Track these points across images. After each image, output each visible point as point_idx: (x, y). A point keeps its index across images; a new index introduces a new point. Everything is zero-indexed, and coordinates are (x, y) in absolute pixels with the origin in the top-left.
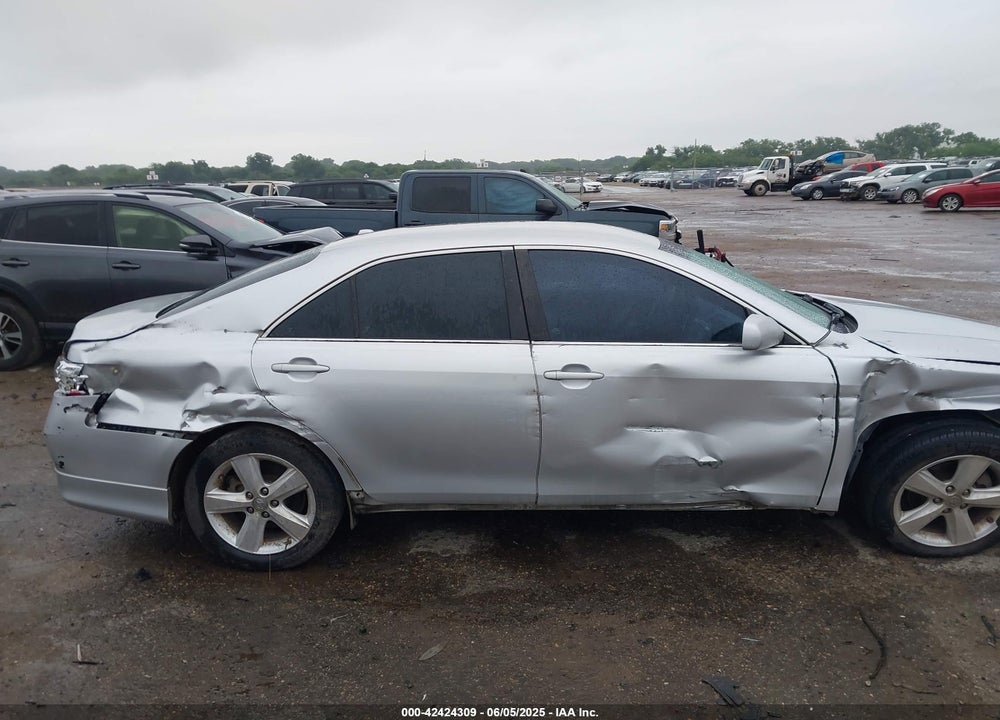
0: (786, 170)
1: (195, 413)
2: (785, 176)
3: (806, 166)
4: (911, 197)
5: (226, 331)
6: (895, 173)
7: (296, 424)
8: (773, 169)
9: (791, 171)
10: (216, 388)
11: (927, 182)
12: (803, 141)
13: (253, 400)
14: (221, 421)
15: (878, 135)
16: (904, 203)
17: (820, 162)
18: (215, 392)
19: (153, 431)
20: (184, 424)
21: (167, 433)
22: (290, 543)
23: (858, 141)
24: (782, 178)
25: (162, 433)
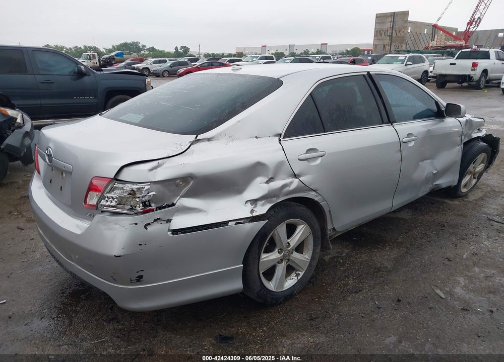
0: (97, 60)
1: (254, 202)
2: (97, 63)
3: (106, 58)
4: (166, 74)
5: (256, 137)
6: (155, 62)
7: (314, 193)
8: (90, 59)
9: (99, 60)
10: (268, 179)
11: (171, 67)
12: (76, 47)
13: (291, 183)
14: (271, 203)
15: (113, 46)
16: (164, 77)
17: (113, 56)
18: (267, 182)
19: (226, 223)
20: (252, 211)
21: (238, 222)
22: (299, 274)
23: (104, 49)
24: (95, 64)
25: (235, 222)
